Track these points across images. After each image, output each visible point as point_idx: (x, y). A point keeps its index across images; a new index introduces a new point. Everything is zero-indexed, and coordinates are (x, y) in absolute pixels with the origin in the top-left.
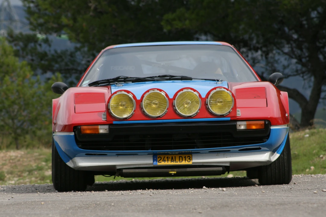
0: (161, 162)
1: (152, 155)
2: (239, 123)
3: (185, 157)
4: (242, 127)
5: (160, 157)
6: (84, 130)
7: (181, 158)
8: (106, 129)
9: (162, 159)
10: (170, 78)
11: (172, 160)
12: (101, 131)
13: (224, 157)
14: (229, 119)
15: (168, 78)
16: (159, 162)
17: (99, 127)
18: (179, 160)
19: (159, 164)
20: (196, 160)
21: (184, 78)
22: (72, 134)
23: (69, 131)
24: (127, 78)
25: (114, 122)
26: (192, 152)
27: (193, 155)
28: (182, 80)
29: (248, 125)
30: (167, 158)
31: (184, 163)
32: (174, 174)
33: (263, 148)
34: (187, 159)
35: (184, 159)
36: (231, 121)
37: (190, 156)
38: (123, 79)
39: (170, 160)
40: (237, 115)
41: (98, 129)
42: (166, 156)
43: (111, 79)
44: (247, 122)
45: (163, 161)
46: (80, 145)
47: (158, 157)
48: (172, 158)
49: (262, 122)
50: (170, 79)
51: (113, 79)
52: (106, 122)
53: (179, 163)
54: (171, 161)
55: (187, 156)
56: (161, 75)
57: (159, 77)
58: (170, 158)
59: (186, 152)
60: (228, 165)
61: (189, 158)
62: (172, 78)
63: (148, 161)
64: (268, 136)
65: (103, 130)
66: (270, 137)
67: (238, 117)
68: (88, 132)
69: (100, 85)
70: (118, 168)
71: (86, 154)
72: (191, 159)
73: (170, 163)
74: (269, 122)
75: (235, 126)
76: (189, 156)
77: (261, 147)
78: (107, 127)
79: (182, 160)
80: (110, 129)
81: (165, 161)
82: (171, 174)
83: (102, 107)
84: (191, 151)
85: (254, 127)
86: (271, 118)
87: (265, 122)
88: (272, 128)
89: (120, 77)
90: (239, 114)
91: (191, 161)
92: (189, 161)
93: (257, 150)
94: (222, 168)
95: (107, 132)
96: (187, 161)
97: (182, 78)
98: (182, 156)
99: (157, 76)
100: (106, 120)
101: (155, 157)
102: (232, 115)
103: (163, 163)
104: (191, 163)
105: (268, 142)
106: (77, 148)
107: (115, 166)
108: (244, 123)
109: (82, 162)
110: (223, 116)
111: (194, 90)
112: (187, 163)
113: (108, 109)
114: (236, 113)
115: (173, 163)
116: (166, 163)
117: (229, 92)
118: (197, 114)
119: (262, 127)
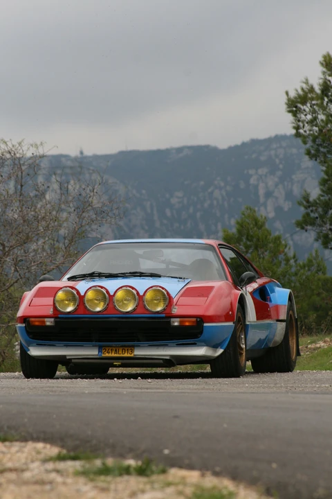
0: (105, 354)
1: (98, 347)
2: (172, 320)
4: (176, 324)
5: (105, 349)
6: (33, 321)
7: (124, 350)
8: (52, 322)
9: (107, 351)
11: (116, 352)
12: (48, 324)
13: (163, 351)
14: (164, 315)
15: (139, 274)
17: (46, 320)
18: (122, 352)
19: (103, 355)
20: (139, 352)
21: (153, 275)
22: (24, 325)
23: (21, 323)
24: (101, 273)
25: (60, 316)
26: (135, 345)
27: (135, 348)
28: (151, 277)
29: (180, 322)
30: (112, 350)
31: (126, 355)
32: (119, 365)
33: (199, 344)
34: (130, 351)
35: (126, 351)
36: (166, 317)
38: (98, 275)
39: (114, 352)
40: (173, 312)
41: (44, 322)
42: (110, 348)
43: (86, 274)
44: (180, 318)
45: (107, 353)
46: (31, 336)
47: (103, 349)
49: (194, 319)
51: (88, 274)
52: (53, 315)
53: (122, 355)
55: (129, 349)
56: (132, 271)
57: (130, 273)
58: (114, 350)
59: (129, 345)
60: (168, 358)
62: (141, 275)
63: (93, 352)
64: (201, 333)
65: (49, 322)
66: (203, 334)
67: (173, 314)
68: (37, 324)
70: (68, 358)
71: (37, 344)
72: (133, 351)
73: (113, 355)
74: (201, 319)
75: (169, 322)
76: (132, 348)
77: (196, 342)
78: (52, 320)
79: (125, 353)
80: (56, 322)
81: (109, 353)
82: (116, 364)
83: (49, 301)
84: (133, 345)
85: (187, 324)
86: (203, 316)
87: (197, 319)
88: (205, 325)
89: (95, 273)
91: (133, 353)
93: (194, 344)
95: (53, 325)
96: (130, 353)
97: (151, 275)
99: (128, 272)
100: (52, 313)
101: (100, 348)
102: (166, 312)
103: (107, 355)
104: (132, 355)
105: (202, 338)
106: (28, 338)
107: (65, 356)
108: (178, 319)
109: (35, 352)
110: (158, 313)
111: (133, 288)
112: (129, 355)
113: (54, 303)
114: (171, 310)
115: (116, 355)
116: (110, 355)
117: (164, 291)
118: (134, 310)
119: (194, 324)
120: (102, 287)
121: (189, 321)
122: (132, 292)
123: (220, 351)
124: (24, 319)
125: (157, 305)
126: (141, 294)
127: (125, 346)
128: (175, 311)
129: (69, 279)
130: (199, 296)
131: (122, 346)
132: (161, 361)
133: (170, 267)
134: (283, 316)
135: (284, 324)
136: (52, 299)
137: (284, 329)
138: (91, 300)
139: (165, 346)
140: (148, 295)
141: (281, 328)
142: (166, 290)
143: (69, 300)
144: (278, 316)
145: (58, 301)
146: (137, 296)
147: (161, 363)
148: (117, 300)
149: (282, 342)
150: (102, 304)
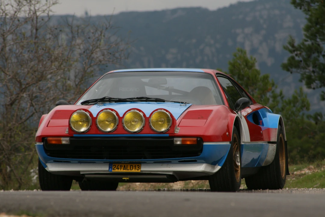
0: (115, 170)
1: (108, 164)
2: (175, 139)
3: (135, 166)
4: (179, 143)
5: (115, 165)
6: (50, 140)
7: (132, 167)
8: (67, 141)
9: (116, 167)
10: (146, 100)
12: (64, 142)
13: (167, 167)
14: (168, 135)
15: (145, 99)
16: (113, 170)
17: (62, 139)
18: (130, 169)
19: (113, 171)
20: (145, 169)
21: (158, 100)
22: (42, 144)
23: (39, 141)
24: (111, 98)
25: (74, 135)
26: (142, 162)
27: (142, 164)
28: (156, 102)
29: (182, 141)
30: (121, 166)
31: (134, 171)
32: (127, 180)
33: (199, 161)
34: (137, 167)
35: (134, 167)
36: (170, 137)
37: (140, 165)
38: (108, 100)
39: (122, 168)
40: (175, 133)
41: (60, 141)
42: (120, 165)
43: (98, 99)
44: (182, 138)
45: (117, 169)
46: (49, 154)
47: (113, 165)
48: (125, 167)
49: (195, 139)
51: (100, 99)
52: (68, 134)
53: (130, 171)
54: (124, 169)
55: (137, 165)
56: (140, 97)
57: (137, 98)
58: (122, 166)
59: (136, 162)
60: (171, 173)
61: (138, 166)
62: (147, 100)
63: (104, 168)
64: (201, 151)
65: (65, 141)
66: (203, 152)
67: (175, 134)
68: (54, 142)
69: (90, 104)
70: (81, 173)
71: (54, 161)
72: (140, 167)
73: (122, 171)
74: (201, 139)
75: (173, 141)
77: (196, 160)
78: (68, 139)
79: (133, 169)
80: (71, 141)
81: (119, 169)
82: (125, 179)
83: (65, 122)
84: (140, 162)
85: (188, 143)
86: (203, 136)
87: (197, 139)
88: (205, 144)
89: (106, 98)
90: (177, 132)
91: (140, 169)
92: (138, 169)
93: (194, 162)
94: (166, 176)
95: (69, 143)
96: (137, 169)
97: (156, 100)
98: (133, 165)
99: (136, 97)
100: (68, 133)
101: (111, 165)
102: (170, 132)
103: (117, 171)
104: (139, 171)
105: (202, 155)
106: (46, 156)
107: (79, 172)
108: (181, 139)
109: (52, 168)
110: (162, 133)
111: (140, 111)
112: (136, 171)
113: (69, 124)
114: (174, 131)
115: (125, 171)
116: (119, 171)
117: (167, 113)
118: (141, 130)
119: (195, 143)
120: (112, 110)
121: (190, 141)
122: (140, 114)
123: (218, 168)
124: (43, 138)
125: (162, 126)
126: (148, 116)
127: (133, 163)
128: (178, 131)
129: (83, 103)
130: (199, 118)
131: (130, 163)
132: (165, 177)
133: (173, 93)
134: (274, 138)
135: (275, 145)
136: (68, 120)
137: (275, 150)
138: (102, 122)
139: (169, 162)
140: (154, 117)
141: (272, 149)
142: (169, 112)
143: (83, 122)
144: (269, 138)
145: (73, 122)
146: (143, 118)
147: (165, 178)
148: (126, 122)
149: (273, 162)
150: (112, 125)
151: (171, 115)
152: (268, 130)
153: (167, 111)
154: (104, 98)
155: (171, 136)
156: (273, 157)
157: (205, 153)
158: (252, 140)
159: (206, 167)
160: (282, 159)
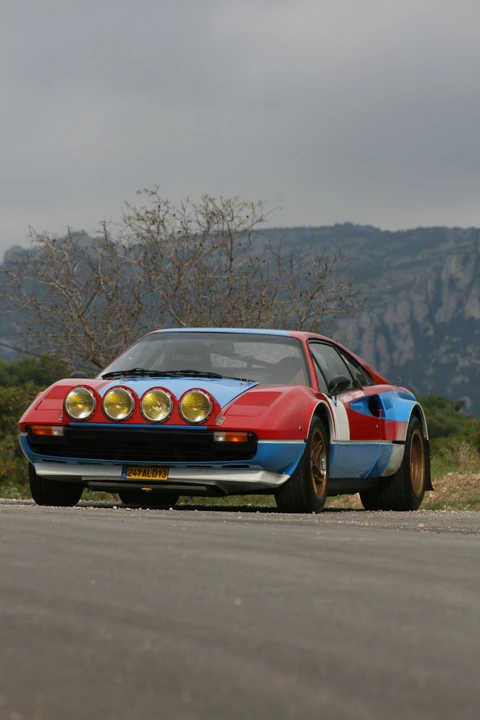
0: (131, 476)
1: (121, 466)
2: (216, 434)
3: (160, 471)
4: (221, 439)
5: (131, 469)
6: (36, 430)
7: (155, 472)
8: (60, 431)
9: (133, 472)
11: (145, 474)
12: (55, 433)
13: (206, 474)
14: (205, 428)
15: (193, 374)
16: (128, 476)
17: (53, 428)
18: (153, 475)
20: (174, 476)
21: (212, 376)
22: (26, 434)
23: (23, 431)
24: (144, 371)
25: (72, 424)
26: (170, 465)
27: (170, 469)
28: (209, 377)
29: (226, 437)
30: (139, 471)
31: (158, 478)
32: (149, 491)
33: (251, 466)
34: (162, 473)
35: (158, 473)
36: (208, 430)
39: (142, 473)
40: (217, 424)
41: (50, 431)
42: (138, 469)
43: (126, 371)
44: (227, 433)
45: (134, 474)
46: (34, 449)
47: (128, 469)
48: (145, 471)
49: (245, 434)
50: (194, 376)
51: (129, 371)
52: (62, 422)
53: (152, 478)
54: (143, 476)
55: (162, 470)
56: (183, 370)
58: (142, 471)
59: (163, 465)
60: (212, 484)
61: (164, 472)
63: (115, 473)
64: (255, 452)
65: (56, 432)
66: (257, 453)
67: (216, 427)
68: (41, 433)
70: (83, 479)
71: (43, 460)
72: (167, 474)
73: (141, 477)
74: (253, 436)
75: (212, 437)
76: (166, 469)
77: (248, 465)
78: (61, 428)
79: (156, 475)
80: (65, 432)
81: (136, 475)
82: (145, 490)
84: (168, 465)
85: (235, 440)
86: (257, 430)
87: (249, 435)
88: (260, 442)
89: (137, 370)
91: (167, 476)
92: (164, 476)
93: (244, 468)
94: (205, 487)
95: (62, 435)
96: (162, 476)
97: (208, 375)
98: (156, 469)
100: (61, 420)
101: (125, 469)
102: (209, 423)
103: (133, 477)
104: (166, 479)
105: (255, 458)
106: (32, 452)
107: (80, 477)
108: (224, 434)
109: (42, 471)
110: (197, 424)
111: (166, 390)
112: (161, 478)
113: (64, 407)
114: (215, 421)
115: (144, 478)
116: (137, 477)
117: (206, 396)
118: (166, 420)
119: (245, 440)
121: (238, 437)
123: (285, 478)
124: (26, 427)
125: (197, 414)
127: (157, 467)
128: (220, 422)
130: (258, 404)
131: (152, 467)
134: (401, 436)
136: (62, 401)
137: (402, 454)
138: (111, 404)
139: (208, 469)
140: (186, 400)
141: (398, 451)
142: (209, 394)
143: (85, 404)
144: (395, 434)
145: (69, 405)
146: (171, 402)
147: (203, 491)
148: (146, 406)
149: (399, 470)
150: (126, 410)
151: (212, 399)
152: (394, 424)
153: (205, 392)
154: (135, 370)
155: (210, 429)
156: (399, 465)
157: (261, 455)
158: (353, 437)
159: (263, 477)
160: (420, 467)
